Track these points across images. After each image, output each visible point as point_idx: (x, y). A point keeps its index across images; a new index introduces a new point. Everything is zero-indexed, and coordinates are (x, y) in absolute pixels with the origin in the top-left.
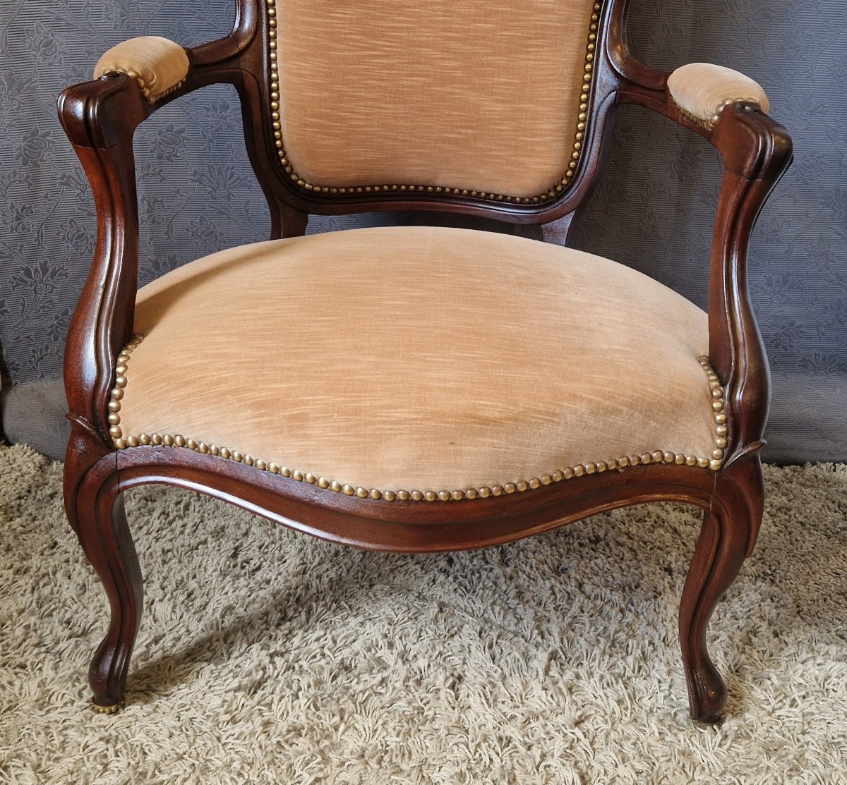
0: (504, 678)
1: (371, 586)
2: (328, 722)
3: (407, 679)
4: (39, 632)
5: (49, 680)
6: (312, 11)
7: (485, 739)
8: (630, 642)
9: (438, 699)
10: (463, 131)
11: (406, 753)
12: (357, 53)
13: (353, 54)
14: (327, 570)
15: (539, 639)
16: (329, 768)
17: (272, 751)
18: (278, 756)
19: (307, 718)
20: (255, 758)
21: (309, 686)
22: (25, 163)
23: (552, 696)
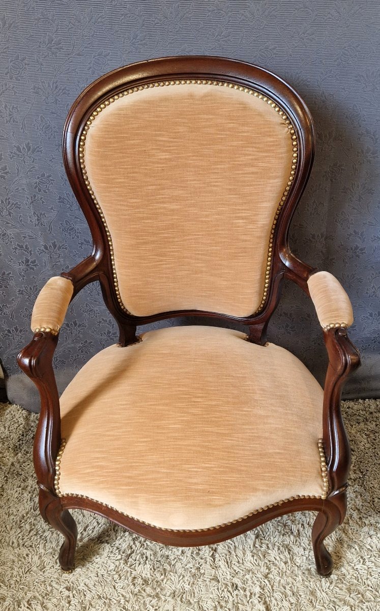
0: (235, 548)
2: (159, 577)
3: (193, 552)
6: (130, 248)
7: (226, 586)
9: (206, 563)
10: (208, 292)
11: (193, 594)
12: (153, 264)
13: (152, 264)
16: (160, 603)
17: (136, 595)
19: (151, 575)
20: (130, 598)
22: (1, 287)
23: (256, 560)
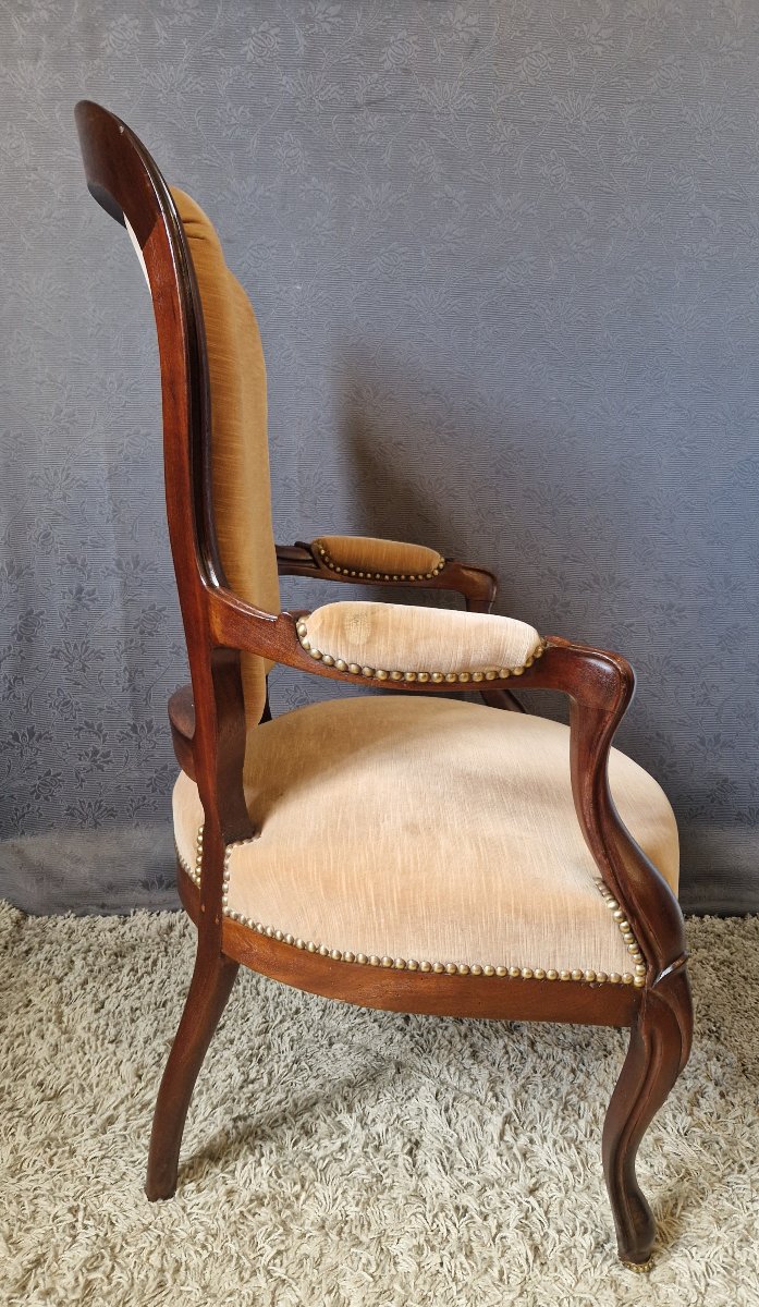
0: (460, 1143)
1: (331, 1044)
2: (290, 1190)
3: (366, 1145)
4: (13, 1095)
5: (21, 1146)
7: (442, 1209)
8: (582, 1103)
9: (396, 1166)
11: (365, 1224)
14: (289, 1029)
15: (494, 1101)
16: (290, 1241)
17: (235, 1222)
18: (241, 1227)
19: (269, 1186)
20: (219, 1229)
21: (271, 1152)
22: (20, 638)
23: (507, 1163)
